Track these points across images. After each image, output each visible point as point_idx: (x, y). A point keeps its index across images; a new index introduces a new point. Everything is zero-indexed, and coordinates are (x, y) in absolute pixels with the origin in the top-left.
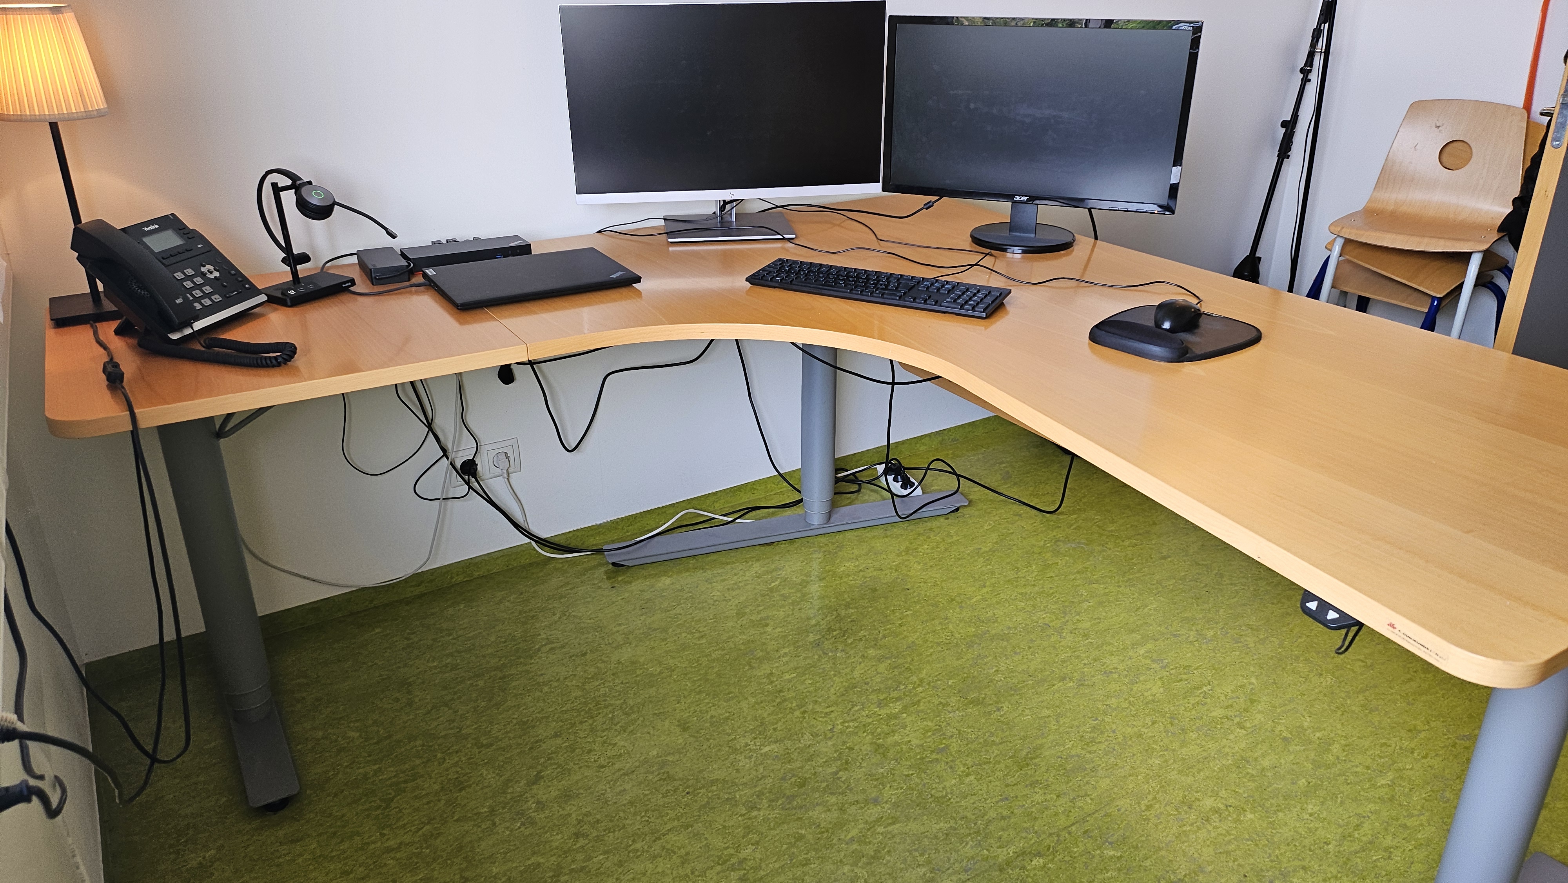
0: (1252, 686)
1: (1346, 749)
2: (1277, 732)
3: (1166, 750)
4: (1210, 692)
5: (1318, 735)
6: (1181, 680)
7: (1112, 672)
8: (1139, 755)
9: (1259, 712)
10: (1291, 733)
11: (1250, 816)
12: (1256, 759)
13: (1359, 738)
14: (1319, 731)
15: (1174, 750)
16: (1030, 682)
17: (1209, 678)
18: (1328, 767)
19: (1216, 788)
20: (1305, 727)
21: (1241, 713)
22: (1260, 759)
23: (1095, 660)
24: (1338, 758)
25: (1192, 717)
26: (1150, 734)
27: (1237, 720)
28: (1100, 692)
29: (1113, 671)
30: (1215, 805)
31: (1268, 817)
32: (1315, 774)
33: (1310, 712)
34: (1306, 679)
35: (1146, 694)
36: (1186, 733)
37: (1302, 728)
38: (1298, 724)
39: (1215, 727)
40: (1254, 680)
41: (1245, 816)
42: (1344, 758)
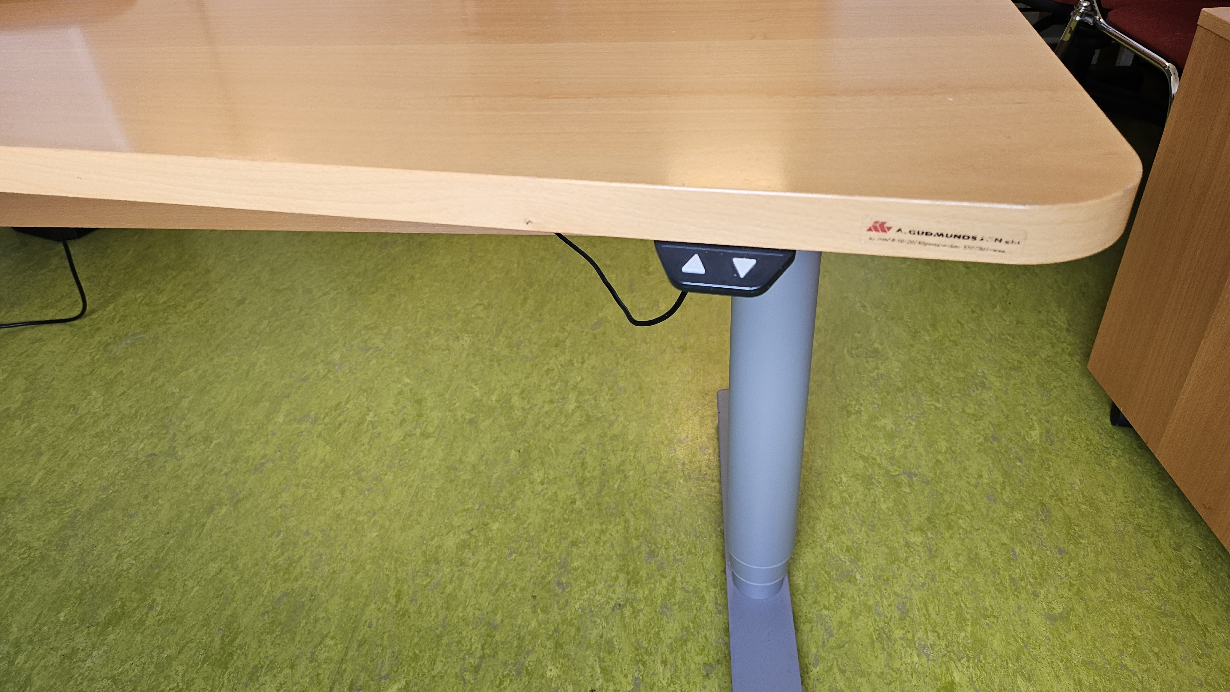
0: (410, 387)
1: (524, 395)
2: (460, 419)
3: (374, 514)
4: (376, 419)
5: (494, 398)
6: (340, 424)
7: (262, 464)
8: (350, 540)
9: (433, 409)
10: (472, 413)
11: (495, 526)
12: (461, 461)
13: (527, 378)
14: (493, 394)
15: (382, 508)
16: (172, 541)
17: (366, 404)
18: (523, 424)
19: (446, 521)
20: (479, 397)
21: (417, 421)
22: (464, 458)
23: (235, 461)
24: (523, 409)
25: (376, 458)
26: (348, 508)
27: (418, 431)
28: (264, 496)
29: (263, 461)
30: (457, 541)
31: (510, 515)
32: (518, 439)
33: (473, 380)
34: (449, 350)
35: (315, 464)
36: (381, 480)
37: (475, 400)
38: (471, 399)
39: (405, 453)
40: (407, 380)
41: (491, 530)
42: (528, 406)
